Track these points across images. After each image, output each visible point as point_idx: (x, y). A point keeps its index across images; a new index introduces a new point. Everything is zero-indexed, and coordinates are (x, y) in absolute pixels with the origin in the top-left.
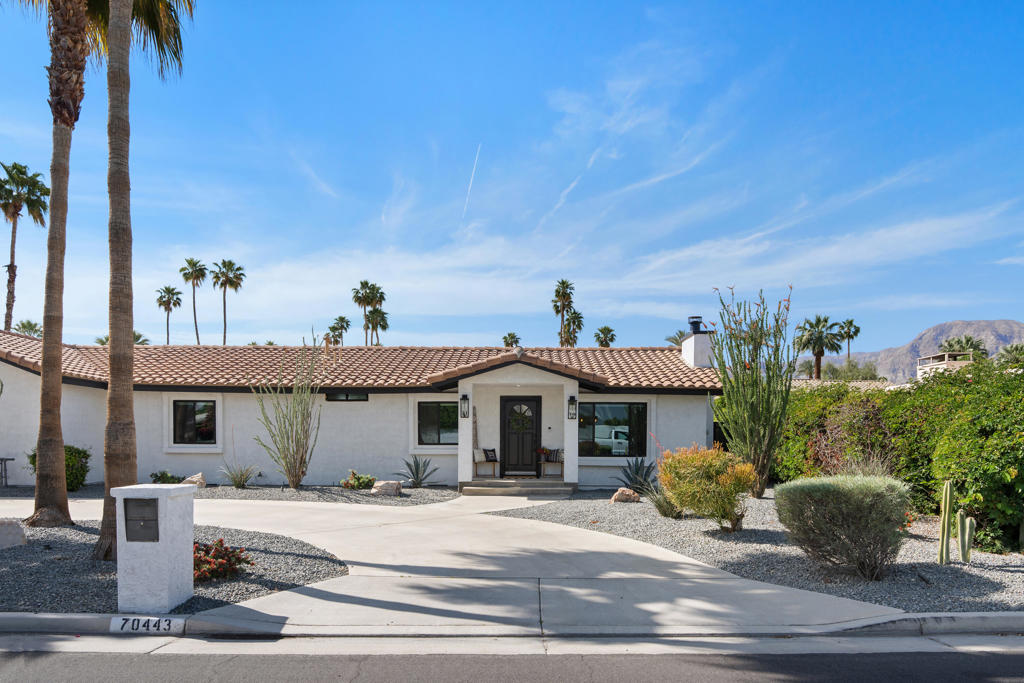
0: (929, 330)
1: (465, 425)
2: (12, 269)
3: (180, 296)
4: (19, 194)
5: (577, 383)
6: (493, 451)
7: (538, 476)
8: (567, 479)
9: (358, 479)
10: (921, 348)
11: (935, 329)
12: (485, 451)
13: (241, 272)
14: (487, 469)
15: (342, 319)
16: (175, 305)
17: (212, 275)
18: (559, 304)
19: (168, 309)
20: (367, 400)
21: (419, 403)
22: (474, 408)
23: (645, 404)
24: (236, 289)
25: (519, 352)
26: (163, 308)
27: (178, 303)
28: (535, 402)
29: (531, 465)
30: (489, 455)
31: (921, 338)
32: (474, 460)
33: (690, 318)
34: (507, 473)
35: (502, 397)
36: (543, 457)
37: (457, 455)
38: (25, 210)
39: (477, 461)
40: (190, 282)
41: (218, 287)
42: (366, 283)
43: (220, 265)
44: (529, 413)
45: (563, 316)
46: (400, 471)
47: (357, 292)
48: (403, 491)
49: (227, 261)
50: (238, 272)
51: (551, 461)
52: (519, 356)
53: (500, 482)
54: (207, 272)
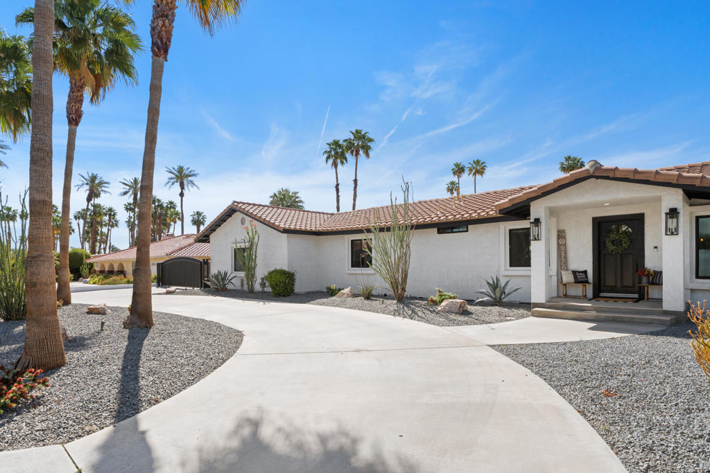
1: (538, 248)
2: (355, 181)
4: (358, 144)
5: (680, 191)
6: (585, 272)
7: (641, 299)
8: (666, 306)
12: (574, 273)
14: (577, 290)
17: (468, 169)
20: (467, 231)
21: (510, 231)
24: (482, 175)
25: (593, 166)
26: (449, 193)
28: (637, 221)
29: (632, 287)
30: (579, 277)
34: (602, 294)
35: (593, 218)
36: (644, 280)
37: (530, 276)
38: (361, 152)
39: (565, 282)
41: (471, 176)
43: (472, 163)
46: (481, 290)
47: (562, 164)
48: (470, 308)
49: (476, 160)
50: (483, 165)
51: (656, 284)
52: (591, 171)
53: (578, 306)
54: (465, 168)
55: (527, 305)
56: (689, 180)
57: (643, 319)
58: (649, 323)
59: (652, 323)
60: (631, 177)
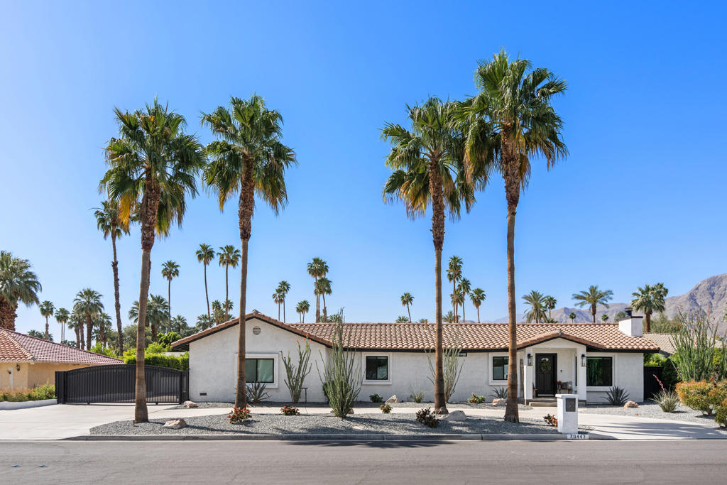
0: (704, 282)
3: (178, 268)
9: (477, 398)
10: (698, 296)
11: (709, 281)
15: (284, 283)
16: (174, 275)
17: (219, 256)
18: (452, 273)
19: (170, 279)
20: (466, 356)
21: (493, 357)
24: (234, 266)
26: (166, 277)
27: (177, 273)
28: (554, 356)
29: (551, 391)
31: (697, 289)
34: (539, 395)
36: (560, 387)
40: (202, 262)
41: (222, 265)
43: (224, 248)
44: (550, 362)
45: (455, 282)
52: (560, 334)
54: (215, 254)
56: (593, 344)
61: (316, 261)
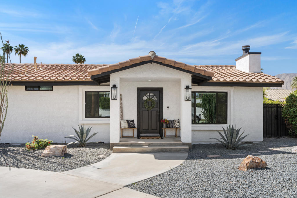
1: (114, 105)
6: (133, 121)
7: (161, 136)
8: (183, 140)
9: (39, 142)
12: (128, 121)
13: (27, 49)
14: (129, 133)
20: (52, 90)
21: (86, 92)
22: (121, 95)
23: (227, 93)
24: (25, 56)
25: (152, 55)
28: (159, 91)
29: (157, 129)
30: (130, 124)
32: (121, 127)
33: (243, 47)
34: (141, 134)
35: (137, 88)
36: (165, 125)
37: (109, 124)
39: (122, 128)
40: (6, 53)
41: (17, 54)
42: (78, 54)
44: (155, 98)
46: (70, 136)
47: (74, 58)
48: (70, 151)
49: (21, 45)
50: (26, 49)
51: (170, 128)
52: (152, 57)
53: (139, 143)
54: (13, 49)
55: (107, 145)
56: (199, 71)
57: (176, 149)
58: (179, 151)
59: (180, 151)
60: (173, 65)
61: (77, 55)
